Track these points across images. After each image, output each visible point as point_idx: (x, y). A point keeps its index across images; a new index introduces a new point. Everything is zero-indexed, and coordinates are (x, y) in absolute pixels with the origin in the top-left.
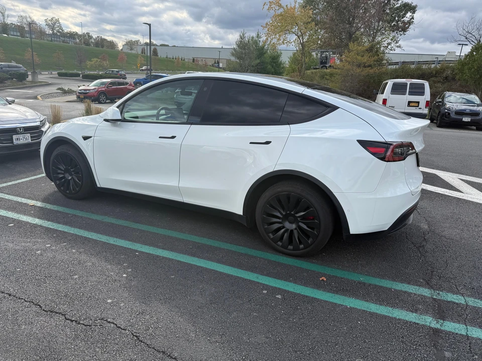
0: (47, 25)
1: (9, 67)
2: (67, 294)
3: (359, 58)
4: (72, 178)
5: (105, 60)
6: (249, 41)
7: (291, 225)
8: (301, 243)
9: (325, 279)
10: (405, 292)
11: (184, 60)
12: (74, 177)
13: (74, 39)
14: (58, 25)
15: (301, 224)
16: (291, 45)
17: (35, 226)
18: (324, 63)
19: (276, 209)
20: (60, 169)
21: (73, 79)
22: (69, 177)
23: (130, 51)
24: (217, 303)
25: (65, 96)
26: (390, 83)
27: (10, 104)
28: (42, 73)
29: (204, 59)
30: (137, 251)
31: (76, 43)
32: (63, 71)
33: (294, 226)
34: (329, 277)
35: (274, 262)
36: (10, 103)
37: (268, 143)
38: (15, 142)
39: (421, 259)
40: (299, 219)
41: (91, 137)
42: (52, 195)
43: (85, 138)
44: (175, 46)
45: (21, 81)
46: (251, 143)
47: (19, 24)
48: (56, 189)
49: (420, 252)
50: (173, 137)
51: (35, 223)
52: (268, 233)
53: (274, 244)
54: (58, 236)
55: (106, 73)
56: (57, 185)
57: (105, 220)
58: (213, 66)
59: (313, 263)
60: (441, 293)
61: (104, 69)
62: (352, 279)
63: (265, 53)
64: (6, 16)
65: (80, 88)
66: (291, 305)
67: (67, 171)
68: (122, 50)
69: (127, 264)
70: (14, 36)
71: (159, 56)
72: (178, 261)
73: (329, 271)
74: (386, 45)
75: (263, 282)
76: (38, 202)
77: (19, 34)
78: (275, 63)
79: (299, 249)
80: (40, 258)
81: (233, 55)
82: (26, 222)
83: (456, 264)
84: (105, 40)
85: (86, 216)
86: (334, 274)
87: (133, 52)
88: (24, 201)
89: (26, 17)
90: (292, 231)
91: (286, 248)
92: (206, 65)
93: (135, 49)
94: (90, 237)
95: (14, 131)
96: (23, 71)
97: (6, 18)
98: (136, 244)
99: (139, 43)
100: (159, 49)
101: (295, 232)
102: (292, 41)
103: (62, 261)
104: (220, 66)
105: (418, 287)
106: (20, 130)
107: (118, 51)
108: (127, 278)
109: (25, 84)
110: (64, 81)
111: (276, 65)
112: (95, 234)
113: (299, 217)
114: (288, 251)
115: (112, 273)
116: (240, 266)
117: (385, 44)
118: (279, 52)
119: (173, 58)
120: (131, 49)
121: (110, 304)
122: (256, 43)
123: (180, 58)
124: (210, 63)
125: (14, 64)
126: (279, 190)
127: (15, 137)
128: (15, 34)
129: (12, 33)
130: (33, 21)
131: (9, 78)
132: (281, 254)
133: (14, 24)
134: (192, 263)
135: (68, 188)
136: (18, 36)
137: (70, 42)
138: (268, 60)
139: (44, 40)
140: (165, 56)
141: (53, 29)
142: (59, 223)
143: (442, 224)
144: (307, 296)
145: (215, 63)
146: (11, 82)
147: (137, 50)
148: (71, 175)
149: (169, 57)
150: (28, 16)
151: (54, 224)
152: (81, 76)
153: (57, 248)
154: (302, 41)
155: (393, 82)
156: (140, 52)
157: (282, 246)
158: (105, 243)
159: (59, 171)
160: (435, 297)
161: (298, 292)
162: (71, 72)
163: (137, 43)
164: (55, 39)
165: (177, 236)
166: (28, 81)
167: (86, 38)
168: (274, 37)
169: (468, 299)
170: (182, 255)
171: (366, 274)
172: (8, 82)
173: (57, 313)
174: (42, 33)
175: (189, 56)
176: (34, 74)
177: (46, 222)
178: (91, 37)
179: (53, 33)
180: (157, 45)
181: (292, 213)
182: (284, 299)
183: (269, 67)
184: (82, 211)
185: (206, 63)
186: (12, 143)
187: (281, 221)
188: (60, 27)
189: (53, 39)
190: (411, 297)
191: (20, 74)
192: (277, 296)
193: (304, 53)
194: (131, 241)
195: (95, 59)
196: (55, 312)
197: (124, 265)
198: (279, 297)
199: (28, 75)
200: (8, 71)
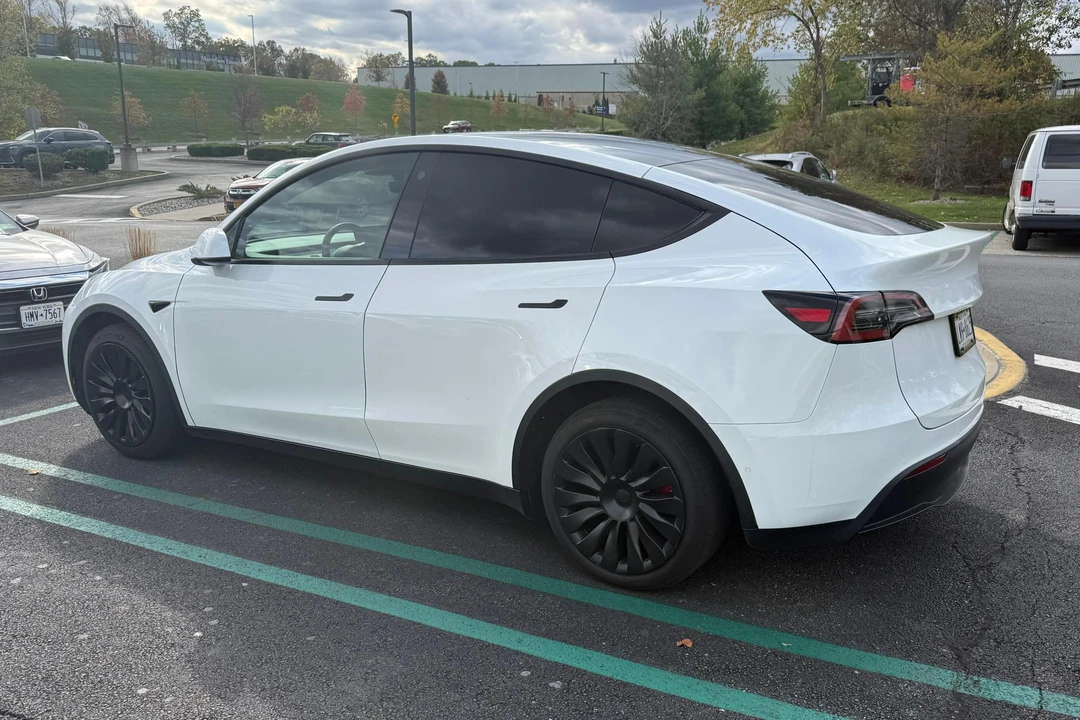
0: (169, 26)
1: (67, 137)
2: (51, 675)
3: (967, 72)
4: (133, 405)
5: (311, 110)
6: (674, 43)
7: (621, 508)
8: (645, 556)
9: (690, 645)
10: (886, 678)
11: (515, 101)
12: (136, 402)
13: (236, 57)
14: (197, 24)
15: (642, 506)
16: (786, 47)
17: (27, 521)
18: (879, 89)
19: (586, 471)
20: (105, 385)
21: (226, 162)
22: (124, 404)
23: (375, 84)
24: (396, 700)
25: (198, 205)
26: (1040, 138)
27: (25, 230)
28: (153, 149)
29: (567, 96)
30: (245, 579)
31: (240, 70)
32: (204, 142)
33: (627, 514)
34: (702, 640)
35: (578, 603)
36: (24, 227)
37: (559, 304)
38: (26, 323)
39: (967, 598)
40: (638, 494)
41: (168, 304)
42: (91, 448)
43: (157, 307)
44: (492, 65)
45: (96, 172)
46: (522, 306)
47: (101, 28)
48: (98, 435)
49: (975, 581)
50: (347, 297)
51: (28, 514)
52: (569, 532)
53: (587, 560)
54: (73, 544)
55: (307, 142)
56: (100, 425)
57: (194, 508)
58: (591, 111)
59: (676, 605)
60: (983, 680)
61: (306, 130)
62: (761, 644)
63: (720, 72)
64: (69, 8)
65: (234, 184)
66: (577, 705)
67: (119, 389)
68: (356, 80)
69: (211, 609)
70: (89, 59)
71: (452, 94)
72: (337, 603)
73: (708, 624)
74: (1046, 34)
75: (530, 652)
76: (52, 466)
77: (99, 53)
78: (748, 95)
79: (642, 572)
80: (16, 594)
81: (634, 79)
82: (9, 513)
83: (1058, 612)
84: (313, 56)
85: (153, 498)
86: (718, 633)
87: (383, 85)
88: (20, 463)
89: (116, 10)
90: (624, 525)
91: (613, 569)
92: (572, 111)
93: (389, 78)
94: (147, 546)
95: (24, 295)
96: (103, 147)
97: (70, 15)
98: (249, 562)
99: (399, 62)
100: (448, 74)
101: (632, 527)
102: (787, 33)
103: (63, 602)
104: (610, 112)
105: (926, 667)
106: (39, 292)
107: (347, 86)
108: (201, 639)
109: (106, 179)
110: (202, 168)
111: (752, 101)
112: (162, 539)
113: (639, 488)
114: (615, 576)
115: (170, 630)
116: (488, 614)
117: (1040, 31)
118: (759, 67)
119: (487, 98)
120: (379, 78)
121: (142, 696)
122: (694, 45)
123: (506, 94)
124: (583, 105)
125: (83, 129)
126: (589, 421)
127: (24, 310)
128: (91, 53)
129: (83, 51)
130: (134, 19)
131: (67, 167)
132: (603, 586)
133: (89, 30)
134: (369, 607)
135: (123, 432)
136: (98, 59)
137: (227, 68)
138: (729, 90)
139: (160, 64)
140: (466, 93)
141: (183, 37)
142: (85, 514)
143: (1068, 511)
144: (626, 685)
145: (597, 104)
146: (70, 175)
147: (393, 82)
148: (130, 398)
149: (476, 94)
150: (121, 6)
151: (73, 516)
152: (246, 151)
153: (62, 571)
154: (815, 35)
155: (1049, 134)
156: (401, 85)
157: (603, 565)
158: (175, 560)
159: (103, 390)
160: (962, 690)
161: (609, 675)
162: (221, 143)
163: (395, 61)
164: (190, 61)
165: (357, 544)
166: (113, 172)
167: (265, 57)
168: (737, 27)
169: (1047, 695)
170: (350, 589)
171: (802, 634)
172: (64, 176)
173: (15, 716)
174: (152, 48)
175: (527, 90)
176: (128, 151)
177: (55, 511)
178: (277, 52)
179: (184, 45)
180: (446, 65)
181: (623, 479)
182: (567, 689)
183: (733, 107)
184: (150, 485)
185: (572, 106)
186: (19, 324)
187: (598, 499)
188: (201, 28)
189: (183, 61)
190: (896, 690)
191: (93, 153)
192: (551, 684)
193: (822, 67)
194: (240, 555)
195: (285, 108)
196: (10, 714)
197: (206, 610)
198: (556, 686)
199: (113, 156)
200: (65, 148)
